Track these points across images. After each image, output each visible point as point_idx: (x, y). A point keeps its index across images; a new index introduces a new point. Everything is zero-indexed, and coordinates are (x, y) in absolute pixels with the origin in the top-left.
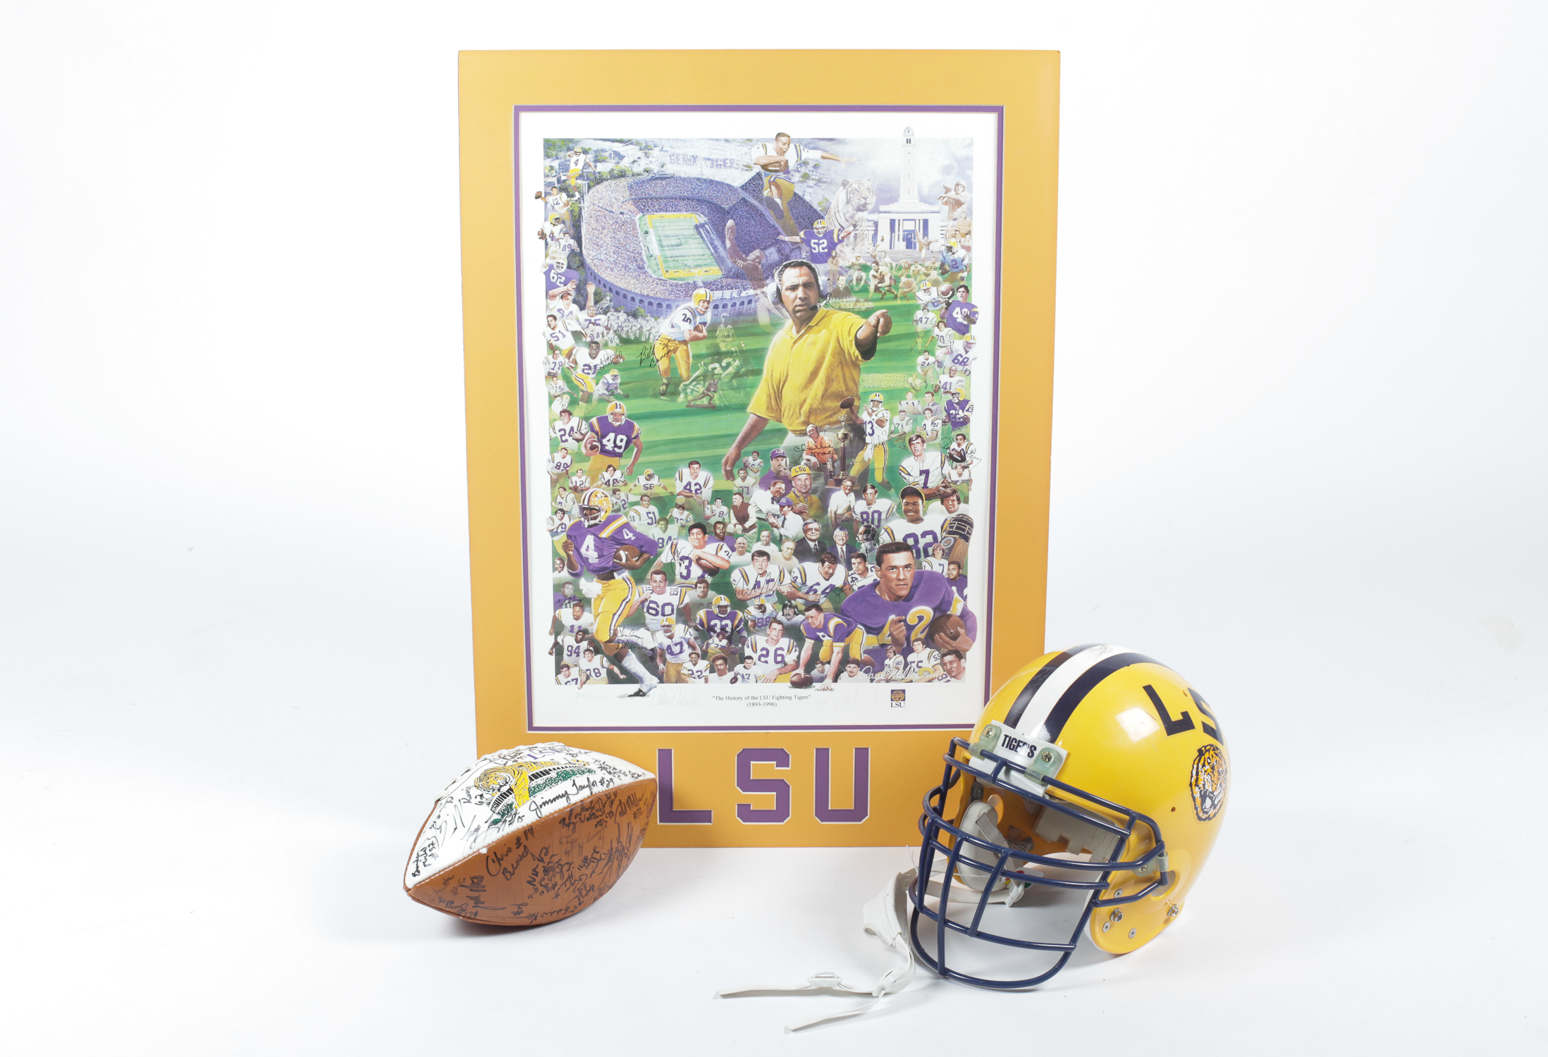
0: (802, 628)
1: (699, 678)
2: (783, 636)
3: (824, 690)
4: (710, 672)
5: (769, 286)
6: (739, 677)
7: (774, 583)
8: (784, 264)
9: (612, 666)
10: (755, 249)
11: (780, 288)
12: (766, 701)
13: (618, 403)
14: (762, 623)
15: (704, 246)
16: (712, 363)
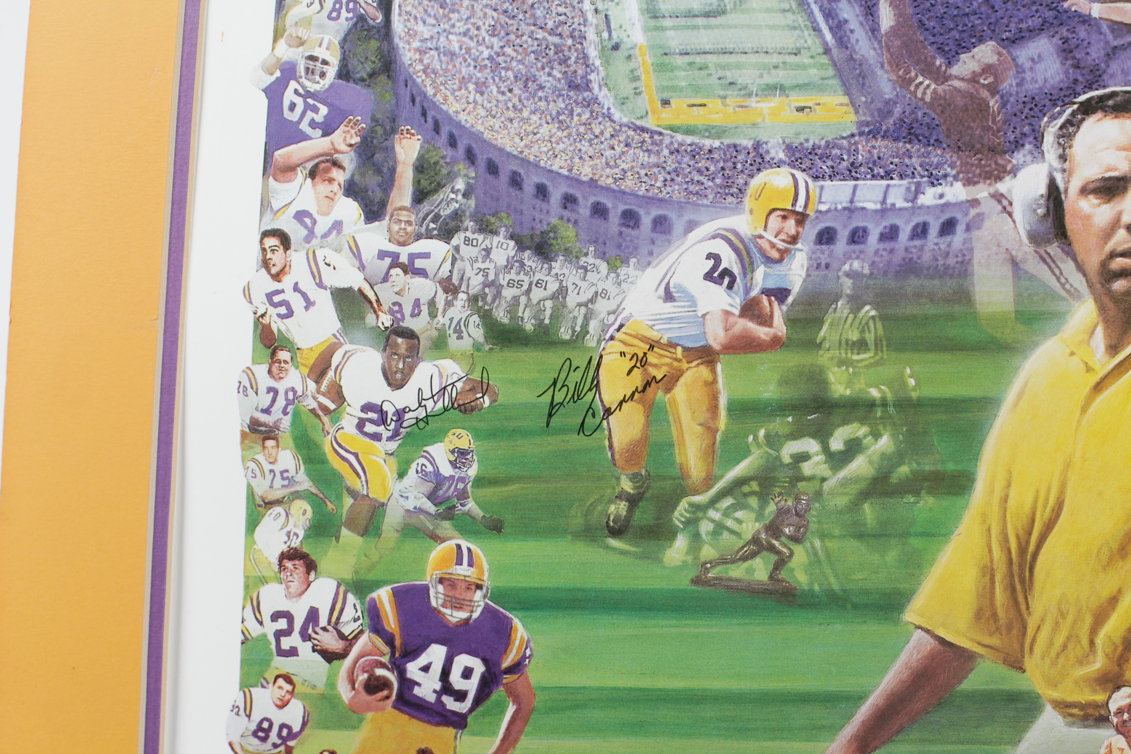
5: (1021, 174)
8: (1083, 98)
10: (981, 40)
11: (1061, 185)
13: (464, 544)
15: (801, 19)
16: (795, 435)
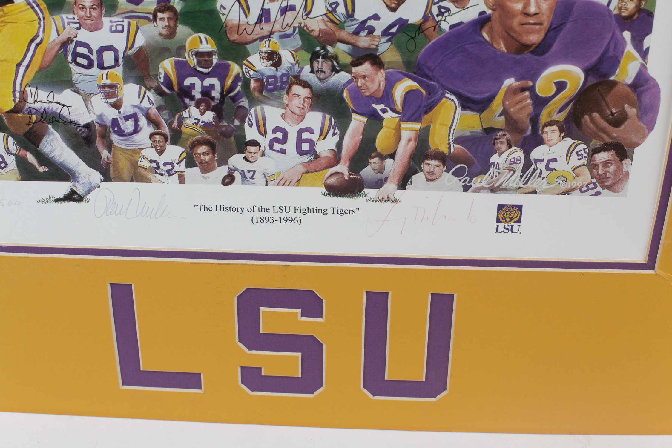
0: (345, 94)
1: (170, 175)
2: (312, 108)
3: (382, 200)
4: (187, 167)
6: (237, 174)
7: (294, 13)
9: (23, 152)
12: (284, 215)
14: (274, 84)
